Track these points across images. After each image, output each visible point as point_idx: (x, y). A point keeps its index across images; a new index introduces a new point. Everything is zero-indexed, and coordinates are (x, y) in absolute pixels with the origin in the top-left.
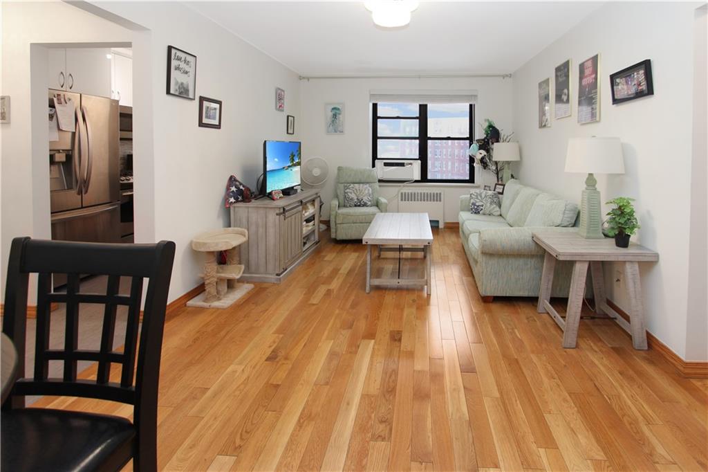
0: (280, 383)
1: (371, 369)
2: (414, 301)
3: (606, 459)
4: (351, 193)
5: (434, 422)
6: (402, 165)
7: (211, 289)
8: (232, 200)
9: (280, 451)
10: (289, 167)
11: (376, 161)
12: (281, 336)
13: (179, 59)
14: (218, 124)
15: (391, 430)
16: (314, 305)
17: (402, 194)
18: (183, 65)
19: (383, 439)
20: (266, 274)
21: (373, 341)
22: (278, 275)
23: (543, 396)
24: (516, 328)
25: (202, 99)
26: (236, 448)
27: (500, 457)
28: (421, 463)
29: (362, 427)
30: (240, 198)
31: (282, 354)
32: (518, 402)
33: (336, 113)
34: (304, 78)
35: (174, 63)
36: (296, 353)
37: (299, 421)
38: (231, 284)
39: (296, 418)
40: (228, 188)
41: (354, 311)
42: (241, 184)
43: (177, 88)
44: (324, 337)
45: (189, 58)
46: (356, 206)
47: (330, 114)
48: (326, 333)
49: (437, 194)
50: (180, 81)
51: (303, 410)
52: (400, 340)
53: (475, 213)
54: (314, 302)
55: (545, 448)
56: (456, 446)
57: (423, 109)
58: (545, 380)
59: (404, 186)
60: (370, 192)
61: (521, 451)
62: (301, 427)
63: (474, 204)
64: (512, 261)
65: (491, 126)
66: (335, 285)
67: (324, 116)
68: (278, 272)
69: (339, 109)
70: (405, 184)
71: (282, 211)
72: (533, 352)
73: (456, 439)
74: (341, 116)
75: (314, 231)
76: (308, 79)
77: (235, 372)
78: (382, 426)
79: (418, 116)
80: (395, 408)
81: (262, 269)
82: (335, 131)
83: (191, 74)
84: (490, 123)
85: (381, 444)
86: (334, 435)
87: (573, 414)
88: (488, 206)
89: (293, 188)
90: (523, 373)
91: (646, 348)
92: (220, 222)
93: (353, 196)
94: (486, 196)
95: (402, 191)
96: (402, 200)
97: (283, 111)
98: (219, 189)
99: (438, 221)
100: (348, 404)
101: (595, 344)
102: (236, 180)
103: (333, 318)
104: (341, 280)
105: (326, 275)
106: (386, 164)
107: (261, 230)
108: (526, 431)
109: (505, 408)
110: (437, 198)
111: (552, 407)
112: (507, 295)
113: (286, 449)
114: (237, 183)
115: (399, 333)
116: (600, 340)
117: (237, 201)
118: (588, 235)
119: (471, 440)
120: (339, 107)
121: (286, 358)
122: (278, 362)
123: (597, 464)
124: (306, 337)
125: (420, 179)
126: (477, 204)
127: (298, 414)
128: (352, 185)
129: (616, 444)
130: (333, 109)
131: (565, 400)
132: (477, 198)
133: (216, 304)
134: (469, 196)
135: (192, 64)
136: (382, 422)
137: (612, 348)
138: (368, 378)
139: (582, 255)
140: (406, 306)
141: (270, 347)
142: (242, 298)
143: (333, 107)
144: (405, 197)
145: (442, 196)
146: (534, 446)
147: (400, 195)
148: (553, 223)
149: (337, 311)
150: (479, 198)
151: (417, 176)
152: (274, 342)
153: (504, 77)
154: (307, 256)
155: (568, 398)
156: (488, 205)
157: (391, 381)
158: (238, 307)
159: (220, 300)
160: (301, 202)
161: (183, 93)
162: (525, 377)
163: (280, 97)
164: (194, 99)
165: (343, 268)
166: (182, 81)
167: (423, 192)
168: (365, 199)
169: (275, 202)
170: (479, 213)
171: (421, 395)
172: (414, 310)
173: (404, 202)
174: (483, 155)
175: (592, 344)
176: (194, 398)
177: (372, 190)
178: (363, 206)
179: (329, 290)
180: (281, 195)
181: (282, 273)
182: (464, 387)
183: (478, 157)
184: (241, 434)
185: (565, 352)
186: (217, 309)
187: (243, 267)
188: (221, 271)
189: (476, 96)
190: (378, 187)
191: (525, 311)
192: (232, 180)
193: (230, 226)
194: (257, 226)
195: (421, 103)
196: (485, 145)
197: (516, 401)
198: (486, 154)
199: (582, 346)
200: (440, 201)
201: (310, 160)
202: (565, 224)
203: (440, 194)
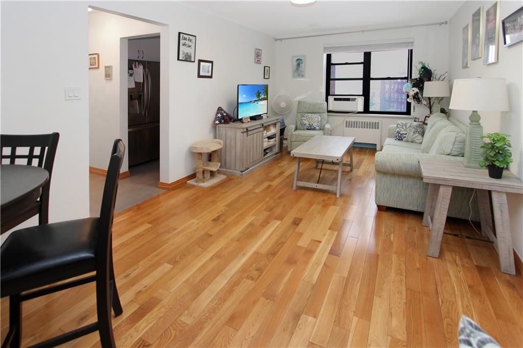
0: (213, 234)
1: (269, 238)
2: (323, 201)
3: (406, 340)
4: (305, 120)
5: (290, 279)
6: (348, 100)
7: (199, 176)
8: (217, 122)
9: (195, 269)
10: (255, 101)
11: (329, 97)
12: (227, 208)
13: (185, 39)
14: (210, 75)
15: (260, 276)
16: (256, 193)
17: (347, 122)
18: (187, 42)
19: (253, 279)
20: (235, 170)
21: (280, 222)
22: (241, 172)
23: (383, 284)
24: (394, 234)
25: (200, 61)
26: (175, 262)
27: (321, 312)
28: (267, 299)
29: (244, 270)
30: (223, 121)
31: (222, 218)
32: (359, 283)
33: (299, 62)
34: (278, 40)
35: (182, 42)
36: (229, 220)
37: (212, 257)
38: (212, 174)
39: (211, 254)
40: (216, 115)
41: (279, 201)
42: (225, 112)
43: (184, 56)
44: (251, 214)
45: (191, 38)
46: (308, 129)
47: (295, 64)
48: (254, 211)
49: (375, 123)
50: (186, 52)
51: (217, 252)
52: (298, 225)
53: (399, 140)
54: (257, 192)
55: (359, 317)
56: (296, 297)
57: (367, 56)
58: (393, 274)
59: (348, 116)
60: (320, 119)
61: (339, 314)
62: (211, 260)
63: (398, 132)
64: (402, 180)
65: (424, 68)
66: (275, 183)
67: (290, 65)
68: (241, 170)
69: (301, 60)
70: (349, 114)
71: (245, 130)
72: (396, 253)
73: (298, 293)
74: (302, 65)
75: (275, 145)
76: (281, 40)
77: (193, 223)
78: (256, 272)
79: (363, 61)
80: (270, 265)
81: (233, 167)
82: (299, 76)
83: (193, 47)
84: (423, 65)
85: (250, 282)
86: (227, 269)
87: (400, 303)
88: (411, 135)
89: (260, 115)
90: (377, 265)
91: (514, 273)
92: (211, 136)
93: (306, 122)
94: (410, 126)
95: (347, 120)
96: (346, 127)
97: (261, 64)
98: (212, 114)
99: (376, 145)
100: (244, 255)
101: (461, 259)
102: (222, 110)
103: (263, 203)
104: (281, 180)
105: (273, 176)
106: (335, 99)
107: (233, 143)
108: (352, 303)
109: (346, 284)
110: (375, 126)
111: (385, 295)
112: (398, 207)
113: (198, 269)
114: (223, 112)
115: (300, 220)
116: (469, 257)
117: (220, 123)
118: (468, 165)
119: (308, 296)
120: (301, 58)
121: (223, 222)
122: (218, 223)
123: (395, 342)
124: (241, 212)
125: (363, 111)
126: (401, 133)
127: (214, 253)
128: (306, 115)
129: (424, 334)
130: (297, 60)
131: (400, 292)
132: (402, 128)
133: (201, 184)
134: (396, 125)
135: (194, 41)
136: (257, 270)
137: (476, 266)
138: (264, 243)
139: (445, 180)
140: (316, 203)
141: (218, 213)
142: (217, 183)
143: (297, 58)
144: (349, 124)
145: (380, 124)
146: (351, 314)
147: (345, 123)
148: (444, 151)
149: (267, 200)
150: (404, 128)
151: (361, 109)
152: (221, 211)
153: (441, 24)
154: (267, 162)
155: (404, 292)
156: (412, 133)
157: (278, 248)
158: (212, 188)
159: (204, 182)
160: (263, 125)
161: (188, 59)
162: (377, 268)
163: (258, 55)
164: (194, 62)
165: (287, 172)
166: (187, 52)
167: (363, 121)
168: (315, 125)
169: (244, 124)
170: (402, 139)
171: (291, 261)
172: (319, 207)
173: (348, 128)
174: (415, 92)
175: (458, 258)
176: (168, 232)
177: (321, 119)
178: (313, 129)
179: (270, 186)
180: (249, 120)
181: (244, 171)
182: (324, 264)
183: (412, 93)
184: (181, 256)
185: (427, 259)
186: (201, 187)
187: (219, 164)
188: (205, 165)
189: (412, 43)
190: (326, 116)
191: (411, 222)
192: (220, 109)
193: (216, 138)
194: (231, 139)
195: (365, 51)
196: (419, 84)
197: (358, 282)
198: (418, 91)
199: (446, 257)
200: (378, 128)
201: (280, 96)
202: (456, 153)
203: (378, 123)
